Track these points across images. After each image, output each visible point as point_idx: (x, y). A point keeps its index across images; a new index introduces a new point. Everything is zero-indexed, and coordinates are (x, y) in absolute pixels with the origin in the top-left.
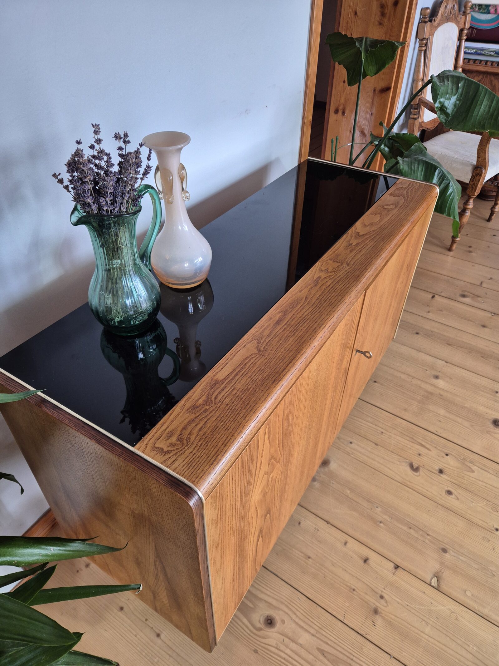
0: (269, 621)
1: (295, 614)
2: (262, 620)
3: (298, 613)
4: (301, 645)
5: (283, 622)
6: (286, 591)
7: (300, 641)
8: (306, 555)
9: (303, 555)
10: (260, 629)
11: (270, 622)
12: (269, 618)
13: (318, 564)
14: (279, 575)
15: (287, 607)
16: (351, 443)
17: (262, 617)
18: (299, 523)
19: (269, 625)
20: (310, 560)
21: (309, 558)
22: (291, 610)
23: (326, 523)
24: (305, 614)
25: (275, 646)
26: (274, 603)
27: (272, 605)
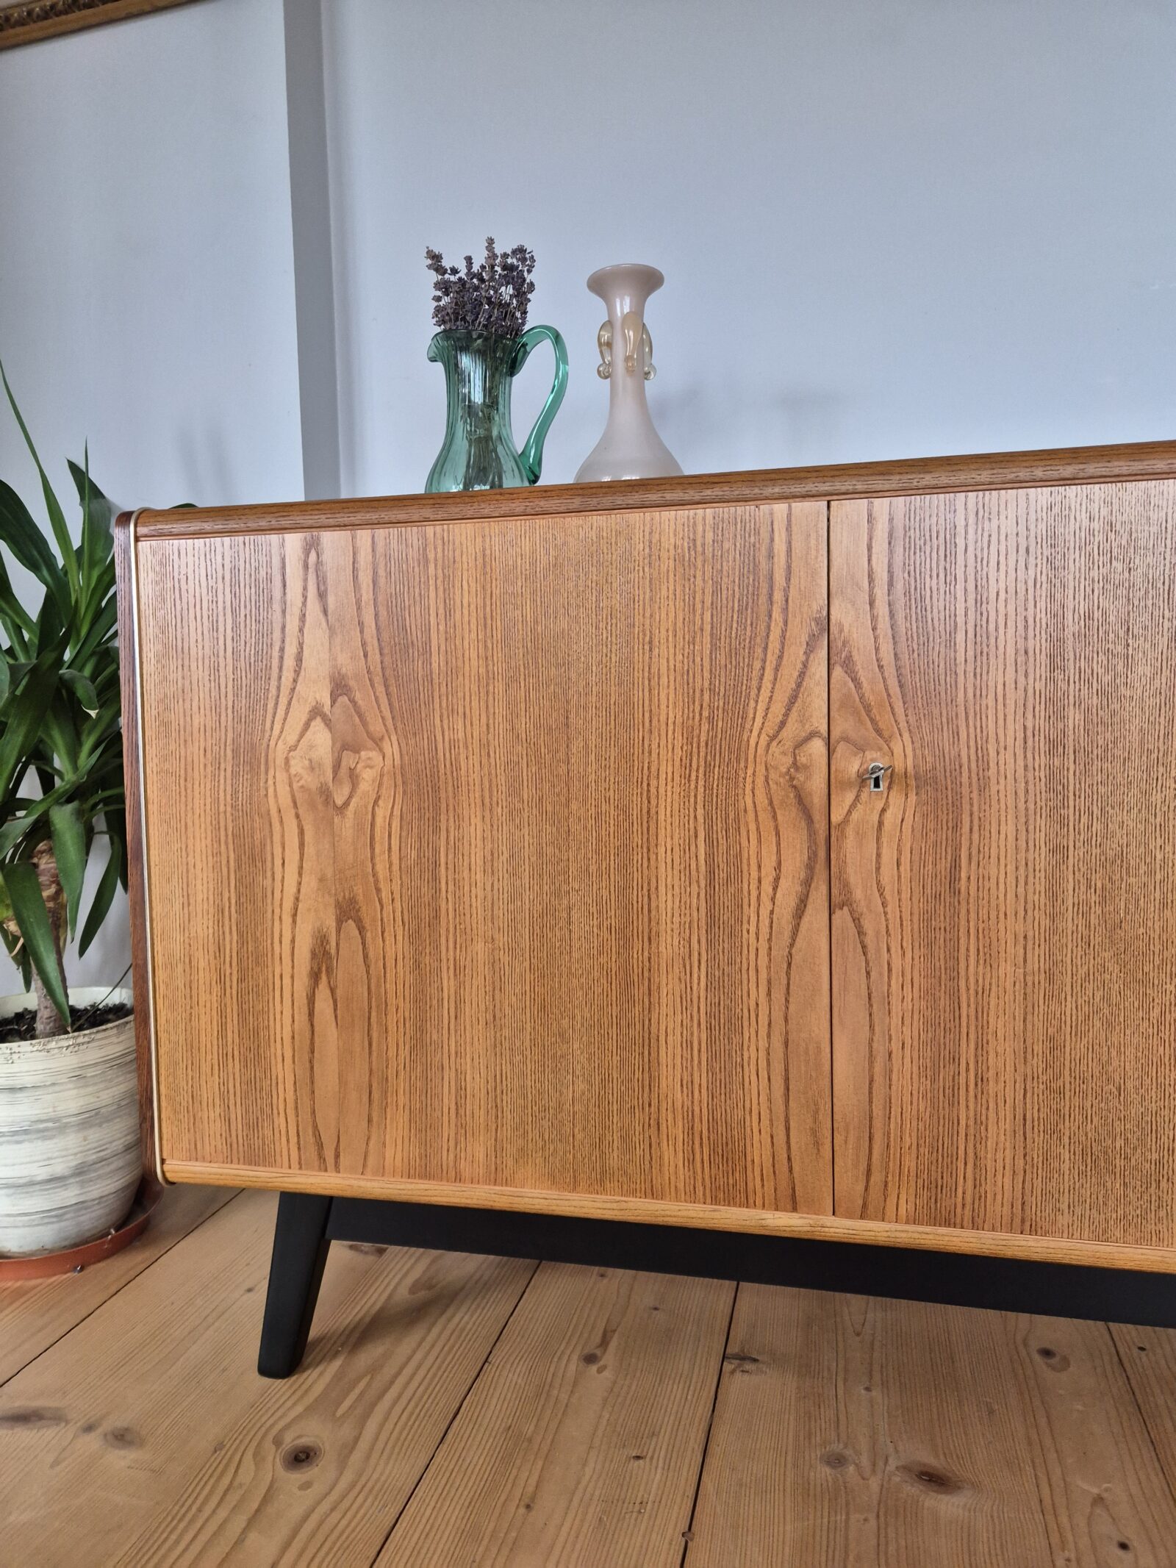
0: (303, 1456)
1: (333, 1510)
2: (304, 1441)
3: (335, 1516)
4: (240, 1541)
5: (306, 1486)
6: (400, 1472)
7: (253, 1536)
8: (533, 1498)
9: (531, 1489)
10: (277, 1442)
11: (301, 1457)
12: (312, 1454)
13: (514, 1534)
14: (444, 1447)
15: (353, 1485)
16: (1123, 1546)
17: (312, 1439)
18: (638, 1458)
19: (293, 1456)
20: (522, 1510)
21: (528, 1507)
22: (343, 1497)
23: (683, 1526)
24: (336, 1533)
25: (236, 1484)
26: (357, 1457)
27: (351, 1452)
